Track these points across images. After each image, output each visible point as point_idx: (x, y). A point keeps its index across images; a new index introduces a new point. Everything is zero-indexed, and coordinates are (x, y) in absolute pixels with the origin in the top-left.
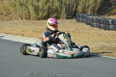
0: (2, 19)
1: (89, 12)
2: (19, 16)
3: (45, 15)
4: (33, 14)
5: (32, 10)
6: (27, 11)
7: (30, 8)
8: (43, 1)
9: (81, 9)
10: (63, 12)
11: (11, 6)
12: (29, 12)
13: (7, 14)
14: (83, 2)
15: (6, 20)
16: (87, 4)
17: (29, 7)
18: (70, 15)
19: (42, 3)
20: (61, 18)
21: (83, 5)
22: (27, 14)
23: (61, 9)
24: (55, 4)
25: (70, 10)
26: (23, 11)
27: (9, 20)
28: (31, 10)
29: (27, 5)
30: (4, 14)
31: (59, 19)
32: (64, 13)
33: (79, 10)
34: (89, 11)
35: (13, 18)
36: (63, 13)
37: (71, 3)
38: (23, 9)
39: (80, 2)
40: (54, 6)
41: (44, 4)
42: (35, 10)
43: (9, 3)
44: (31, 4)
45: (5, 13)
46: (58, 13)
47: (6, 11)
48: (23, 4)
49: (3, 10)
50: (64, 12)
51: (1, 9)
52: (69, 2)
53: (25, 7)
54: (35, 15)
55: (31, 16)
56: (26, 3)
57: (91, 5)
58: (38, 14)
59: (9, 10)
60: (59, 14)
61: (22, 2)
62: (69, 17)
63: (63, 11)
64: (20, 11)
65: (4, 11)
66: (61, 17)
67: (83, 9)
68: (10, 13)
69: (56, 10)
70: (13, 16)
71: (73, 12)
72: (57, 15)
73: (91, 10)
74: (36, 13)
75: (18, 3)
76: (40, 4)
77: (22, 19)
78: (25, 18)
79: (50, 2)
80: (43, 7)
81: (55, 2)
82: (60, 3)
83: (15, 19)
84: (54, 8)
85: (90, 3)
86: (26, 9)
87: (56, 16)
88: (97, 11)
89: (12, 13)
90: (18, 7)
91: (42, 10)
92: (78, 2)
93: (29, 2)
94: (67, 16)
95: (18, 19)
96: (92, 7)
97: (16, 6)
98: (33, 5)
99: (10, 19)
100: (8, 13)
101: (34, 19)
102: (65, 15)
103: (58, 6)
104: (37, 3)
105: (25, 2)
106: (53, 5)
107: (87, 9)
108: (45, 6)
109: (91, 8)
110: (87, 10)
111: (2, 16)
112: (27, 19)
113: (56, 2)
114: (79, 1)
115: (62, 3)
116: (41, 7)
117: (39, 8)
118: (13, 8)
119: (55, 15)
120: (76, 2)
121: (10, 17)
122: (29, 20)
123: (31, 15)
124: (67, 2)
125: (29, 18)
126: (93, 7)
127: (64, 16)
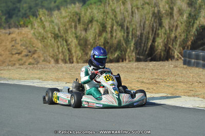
0: (21, 62)
1: (175, 49)
2: (52, 57)
4: (78, 52)
5: (76, 47)
6: (65, 47)
7: (72, 42)
8: (95, 30)
9: (161, 44)
10: (130, 49)
11: (37, 39)
12: (69, 50)
13: (29, 54)
14: (166, 31)
15: (27, 64)
16: (173, 35)
17: (70, 40)
18: (142, 55)
19: (94, 33)
20: (127, 60)
21: (166, 36)
22: (67, 53)
23: (126, 43)
24: (117, 34)
25: (143, 45)
26: (58, 48)
27: (33, 64)
28: (74, 46)
29: (66, 36)
30: (24, 53)
31: (123, 61)
32: (133, 51)
33: (158, 46)
34: (177, 47)
35: (41, 61)
36: (130, 51)
37: (145, 32)
38: (59, 43)
39: (159, 31)
40: (114, 38)
41: (97, 36)
42: (80, 44)
43: (34, 33)
44: (74, 35)
45: (26, 50)
46: (121, 52)
47: (26, 48)
48: (59, 34)
49: (21, 45)
50: (132, 48)
51: (18, 44)
52: (140, 31)
53: (63, 40)
54: (80, 54)
55: (73, 57)
56: (65, 33)
57: (180, 36)
58: (87, 54)
59: (34, 45)
60: (123, 53)
61: (57, 32)
62: (141, 57)
63: (130, 46)
64: (54, 47)
65: (24, 48)
66: (127, 57)
67: (166, 43)
68: (35, 52)
69: (118, 45)
70: (39, 57)
71: (148, 49)
72: (120, 55)
73: (179, 46)
74: (82, 51)
75: (51, 33)
76: (90, 35)
77: (57, 61)
78: (62, 60)
79: (106, 32)
80: (94, 41)
81: (116, 31)
82: (124, 33)
83: (44, 63)
84: (115, 41)
85: (177, 34)
86: (65, 44)
87: (118, 55)
88: (189, 47)
89: (38, 52)
90: (51, 40)
91: (93, 46)
92: (156, 31)
93: (69, 31)
94: (138, 56)
95: (49, 63)
96: (181, 40)
97: (45, 38)
98: (77, 37)
99: (35, 63)
100: (30, 52)
101: (79, 61)
102: (134, 54)
103: (122, 39)
104: (83, 33)
105: (62, 32)
106: (112, 36)
107: (173, 43)
108: (97, 38)
109: (180, 42)
110: (172, 45)
111: (20, 57)
112: (66, 62)
113: (118, 32)
114: (159, 29)
115: (128, 33)
116: (91, 41)
117: (88, 43)
118: (41, 43)
119: (116, 55)
120: (153, 30)
121: (34, 57)
123: (74, 54)
124: (136, 31)
125: (69, 59)
126: (184, 39)
127: (131, 56)
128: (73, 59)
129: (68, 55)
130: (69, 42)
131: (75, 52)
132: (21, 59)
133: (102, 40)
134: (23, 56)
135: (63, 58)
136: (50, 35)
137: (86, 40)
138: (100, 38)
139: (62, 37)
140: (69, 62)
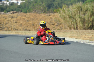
0: (54, 28)
2: (69, 26)
3: (90, 25)
6: (75, 22)
7: (78, 20)
8: (88, 14)
11: (62, 18)
13: (58, 25)
15: (57, 29)
17: (77, 19)
22: (75, 25)
26: (71, 22)
27: (60, 30)
28: (79, 21)
29: (75, 17)
30: (56, 25)
35: (63, 28)
38: (72, 20)
41: (89, 17)
42: (81, 21)
43: (60, 16)
44: (79, 17)
47: (57, 22)
48: (72, 16)
49: (54, 21)
53: (74, 19)
54: (82, 25)
56: (74, 16)
58: (84, 25)
59: (60, 21)
61: (71, 15)
64: (69, 22)
65: (56, 22)
68: (61, 24)
70: (63, 26)
74: (82, 24)
75: (68, 16)
76: (86, 17)
77: (71, 29)
78: (73, 28)
80: (88, 19)
83: (65, 29)
89: (62, 24)
90: (68, 19)
91: (88, 22)
93: (76, 15)
95: (67, 29)
97: (66, 18)
98: (80, 18)
99: (61, 29)
100: (58, 24)
101: (81, 28)
104: (83, 16)
105: (73, 15)
108: (90, 18)
112: (75, 29)
116: (87, 19)
117: (85, 20)
118: (63, 20)
121: (60, 27)
122: (77, 29)
123: (78, 25)
125: (76, 28)
128: (78, 28)
129: (76, 26)
130: (76, 20)
131: (79, 24)
132: (54, 27)
133: (92, 19)
134: (55, 26)
135: (73, 27)
136: (67, 17)
137: (84, 19)
138: (91, 18)
139: (73, 17)
140: (76, 29)
